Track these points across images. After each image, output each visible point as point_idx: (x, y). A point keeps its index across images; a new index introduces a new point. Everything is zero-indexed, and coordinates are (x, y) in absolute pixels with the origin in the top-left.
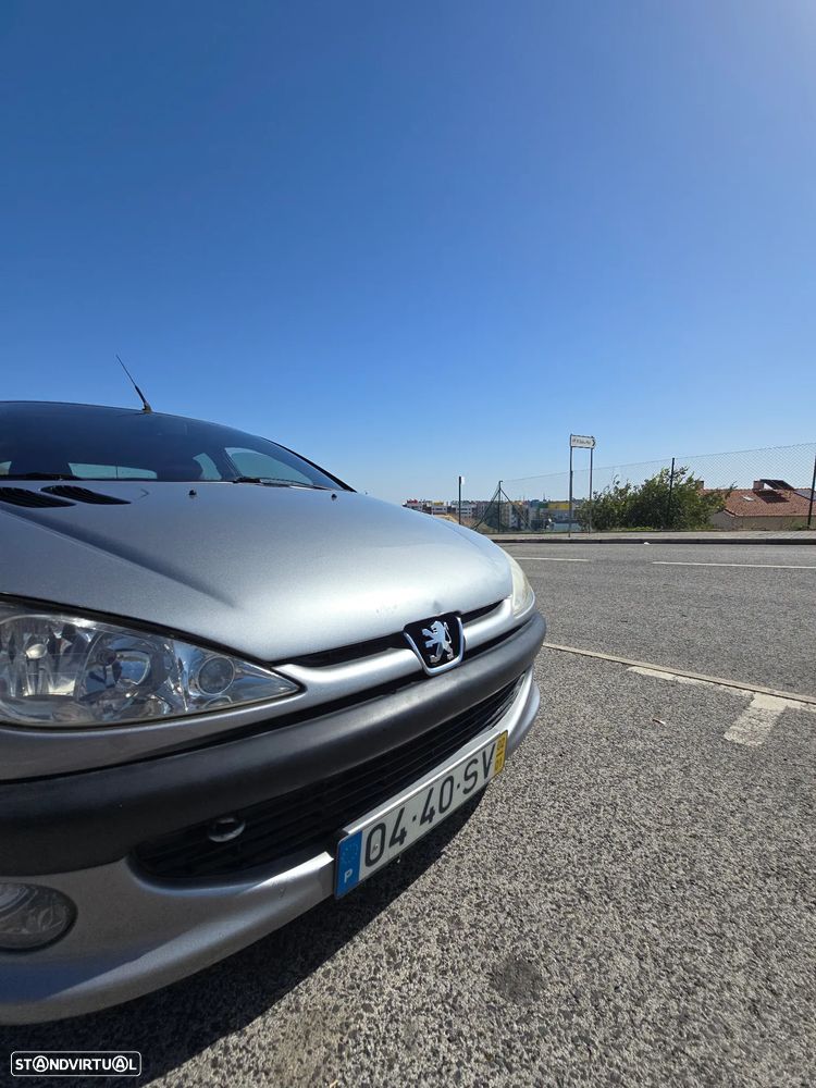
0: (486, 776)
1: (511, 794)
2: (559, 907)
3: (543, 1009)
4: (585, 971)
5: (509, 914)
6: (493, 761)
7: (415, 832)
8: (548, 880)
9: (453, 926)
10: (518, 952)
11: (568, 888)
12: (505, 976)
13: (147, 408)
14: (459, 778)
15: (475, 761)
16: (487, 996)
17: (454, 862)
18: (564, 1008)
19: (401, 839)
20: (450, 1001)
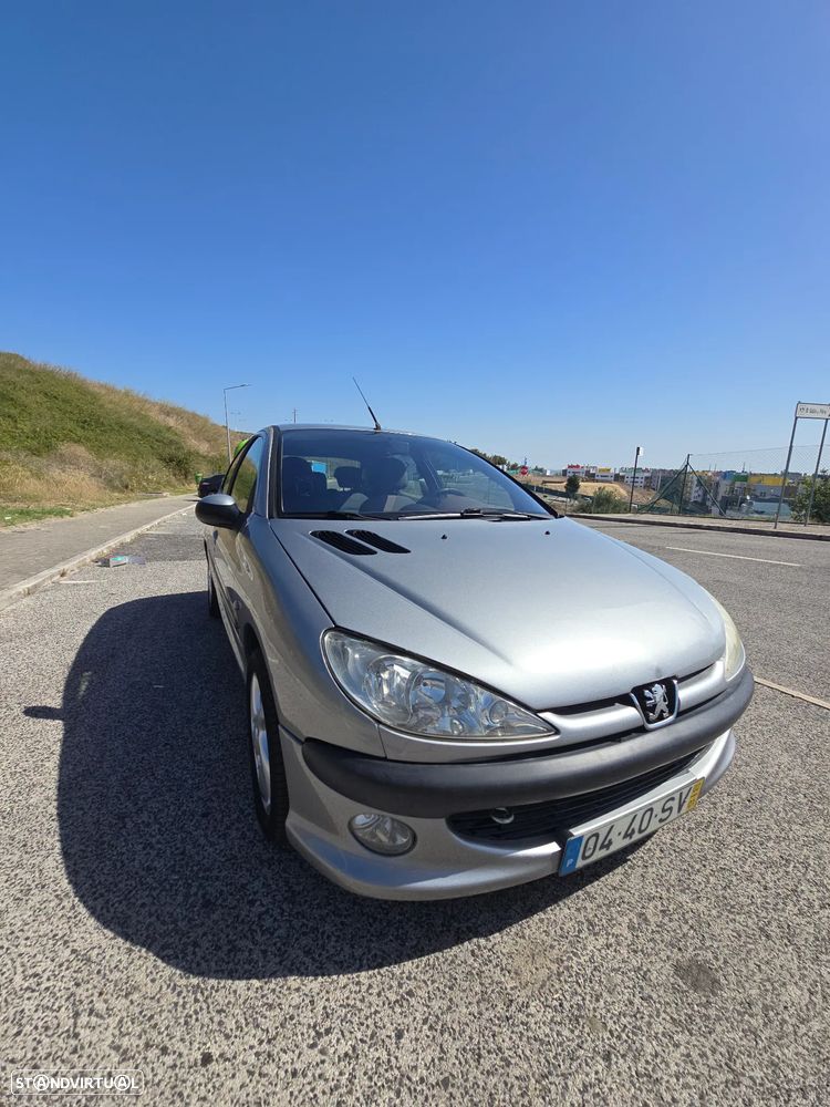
0: (679, 811)
1: (693, 826)
2: (740, 936)
3: (720, 1004)
4: (759, 988)
5: (692, 927)
6: (688, 800)
7: (619, 843)
8: (730, 912)
9: (641, 921)
10: (699, 958)
11: (750, 924)
12: (688, 970)
13: (378, 427)
14: (658, 809)
15: (673, 799)
16: (672, 980)
17: (641, 871)
18: (738, 1007)
19: (608, 847)
20: (642, 973)
